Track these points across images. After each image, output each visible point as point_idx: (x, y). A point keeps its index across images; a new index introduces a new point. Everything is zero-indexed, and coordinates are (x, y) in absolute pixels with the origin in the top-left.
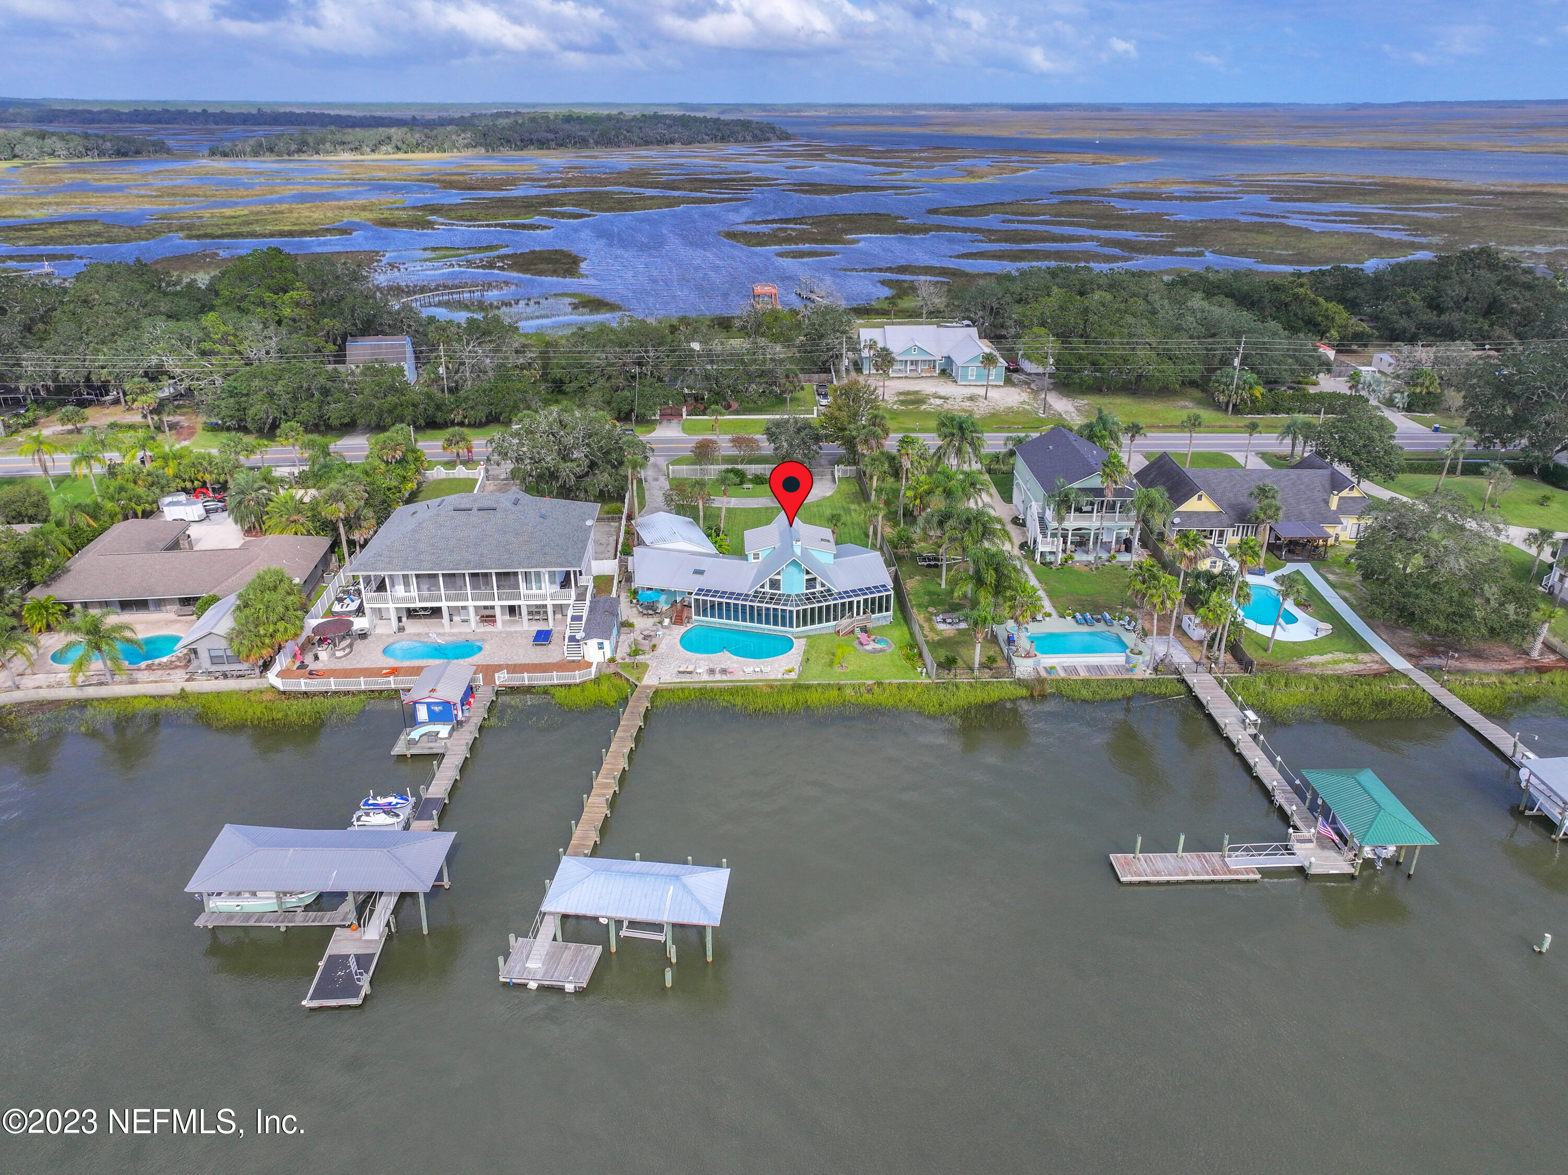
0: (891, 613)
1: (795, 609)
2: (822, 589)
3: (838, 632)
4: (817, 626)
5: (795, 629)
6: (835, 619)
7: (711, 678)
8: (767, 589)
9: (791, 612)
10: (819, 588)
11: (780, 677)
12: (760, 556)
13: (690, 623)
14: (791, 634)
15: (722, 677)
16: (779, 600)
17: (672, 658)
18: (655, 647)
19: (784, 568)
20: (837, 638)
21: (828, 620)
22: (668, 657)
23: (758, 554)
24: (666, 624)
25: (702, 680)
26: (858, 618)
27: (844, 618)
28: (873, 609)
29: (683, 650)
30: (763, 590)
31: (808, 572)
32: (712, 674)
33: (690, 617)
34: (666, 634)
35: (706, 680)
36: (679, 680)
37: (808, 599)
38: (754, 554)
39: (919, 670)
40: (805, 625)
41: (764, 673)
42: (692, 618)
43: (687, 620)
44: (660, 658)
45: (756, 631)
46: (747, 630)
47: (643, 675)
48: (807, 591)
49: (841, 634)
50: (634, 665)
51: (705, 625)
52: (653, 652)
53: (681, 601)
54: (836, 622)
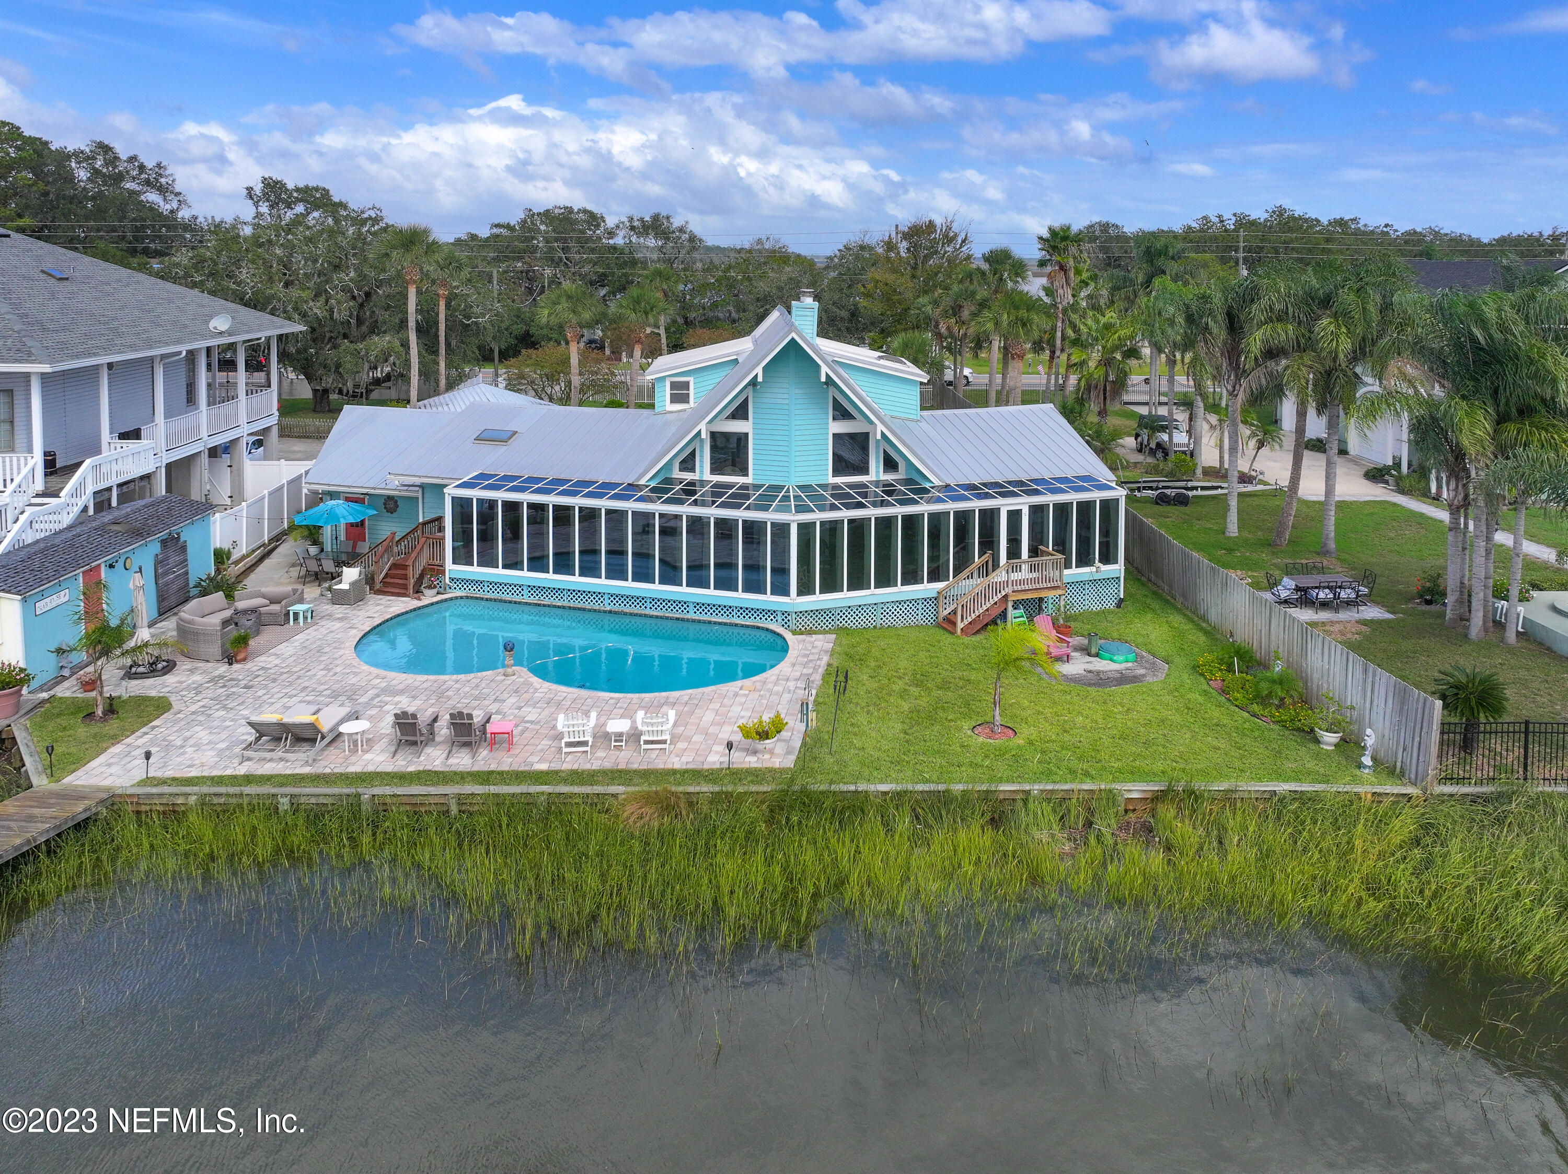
0: (1117, 569)
1: (794, 519)
2: (890, 477)
3: (950, 621)
4: (872, 594)
5: (794, 601)
6: (935, 576)
8: (703, 471)
9: (781, 530)
10: (876, 472)
11: (715, 759)
12: (692, 392)
13: (435, 591)
14: (780, 620)
15: (452, 761)
16: (739, 497)
17: (291, 684)
18: (246, 644)
19: (760, 379)
20: (949, 639)
21: (911, 577)
22: (274, 680)
23: (686, 385)
24: (344, 586)
25: (352, 769)
26: (1015, 576)
27: (966, 572)
28: (1061, 545)
29: (356, 661)
30: (688, 476)
31: (842, 413)
32: (415, 743)
33: (439, 570)
34: (330, 616)
35: (371, 768)
36: (242, 770)
37: (843, 497)
38: (674, 385)
39: (1330, 739)
40: (830, 585)
41: (647, 742)
42: (443, 573)
43: (425, 580)
44: (237, 685)
45: (655, 613)
46: (627, 609)
47: (105, 745)
48: (840, 480)
49: (960, 625)
50: (99, 712)
51: (489, 596)
52: (230, 664)
53: (425, 524)
54: (940, 585)
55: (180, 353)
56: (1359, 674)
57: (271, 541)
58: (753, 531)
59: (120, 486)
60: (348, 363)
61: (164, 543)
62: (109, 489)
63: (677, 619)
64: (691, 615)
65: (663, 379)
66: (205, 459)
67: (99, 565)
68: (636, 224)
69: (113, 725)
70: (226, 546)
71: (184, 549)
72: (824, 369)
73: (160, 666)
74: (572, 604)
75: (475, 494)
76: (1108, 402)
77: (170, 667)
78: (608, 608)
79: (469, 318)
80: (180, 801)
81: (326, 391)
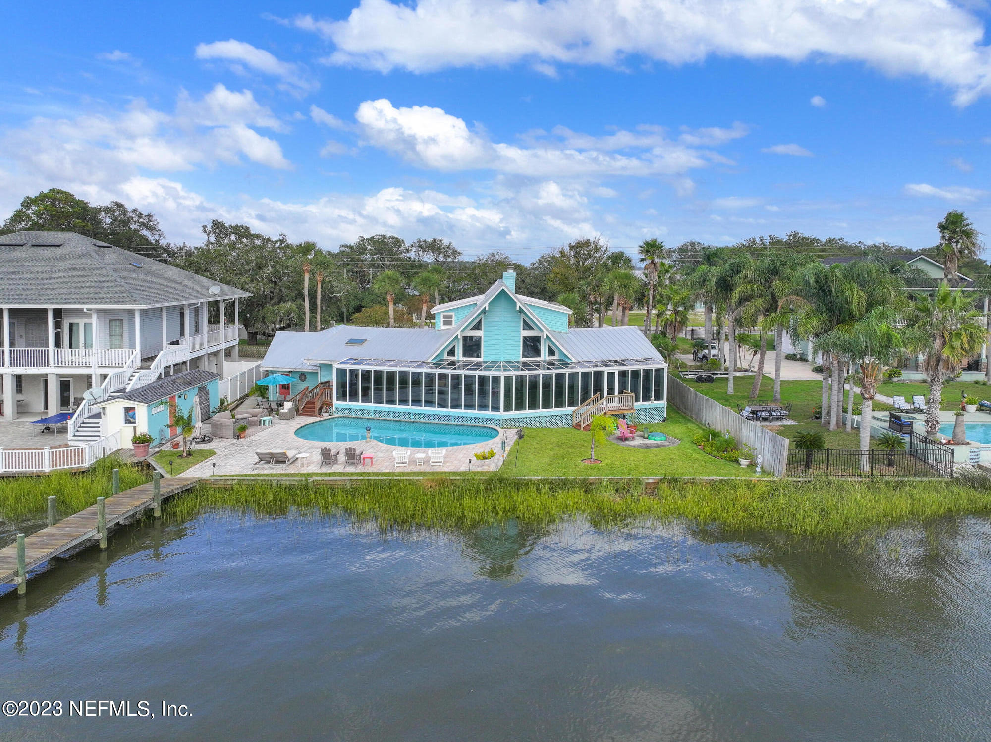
0: (663, 403)
1: (502, 375)
2: (551, 358)
3: (578, 425)
4: (540, 412)
5: (502, 414)
6: (571, 404)
7: (325, 470)
8: (459, 355)
9: (496, 380)
10: (544, 355)
11: (464, 468)
12: (454, 320)
13: (328, 414)
14: (495, 423)
15: (346, 469)
16: (477, 366)
17: (268, 445)
18: (245, 431)
19: (487, 309)
20: (577, 432)
21: (560, 404)
22: (260, 444)
23: (451, 317)
24: (285, 410)
25: (302, 472)
26: (610, 405)
27: (587, 402)
28: (635, 389)
29: (296, 438)
30: (452, 358)
31: (527, 326)
32: (330, 464)
33: (330, 404)
34: (279, 423)
35: (310, 471)
36: (256, 472)
37: (526, 366)
38: (445, 317)
39: (744, 462)
40: (520, 406)
41: (432, 462)
42: (332, 405)
43: (324, 409)
44: (243, 446)
45: (435, 422)
46: (422, 420)
47: (191, 465)
48: (526, 359)
49: (583, 426)
50: (185, 454)
51: (354, 416)
52: (238, 439)
53: (322, 384)
54: (574, 408)
55: (197, 303)
56: (760, 435)
57: (241, 398)
58: (483, 380)
59: (174, 365)
60: (269, 316)
61: (200, 389)
62: (170, 366)
63: (446, 424)
64: (453, 422)
65: (439, 313)
66: (206, 357)
67: (175, 396)
68: (423, 244)
69: (191, 459)
70: (223, 397)
71: (208, 393)
72: (518, 304)
73: (206, 439)
74: (395, 419)
75: (348, 367)
76: (676, 333)
77: (210, 440)
78: (413, 420)
79: (332, 294)
80: (229, 483)
81: (256, 334)
